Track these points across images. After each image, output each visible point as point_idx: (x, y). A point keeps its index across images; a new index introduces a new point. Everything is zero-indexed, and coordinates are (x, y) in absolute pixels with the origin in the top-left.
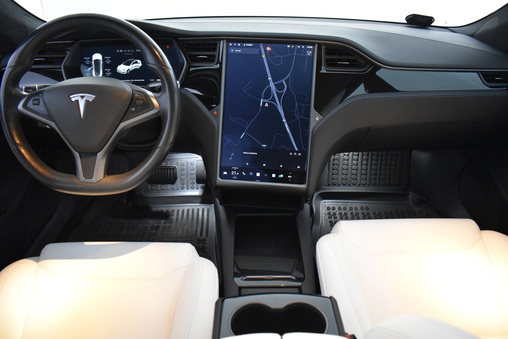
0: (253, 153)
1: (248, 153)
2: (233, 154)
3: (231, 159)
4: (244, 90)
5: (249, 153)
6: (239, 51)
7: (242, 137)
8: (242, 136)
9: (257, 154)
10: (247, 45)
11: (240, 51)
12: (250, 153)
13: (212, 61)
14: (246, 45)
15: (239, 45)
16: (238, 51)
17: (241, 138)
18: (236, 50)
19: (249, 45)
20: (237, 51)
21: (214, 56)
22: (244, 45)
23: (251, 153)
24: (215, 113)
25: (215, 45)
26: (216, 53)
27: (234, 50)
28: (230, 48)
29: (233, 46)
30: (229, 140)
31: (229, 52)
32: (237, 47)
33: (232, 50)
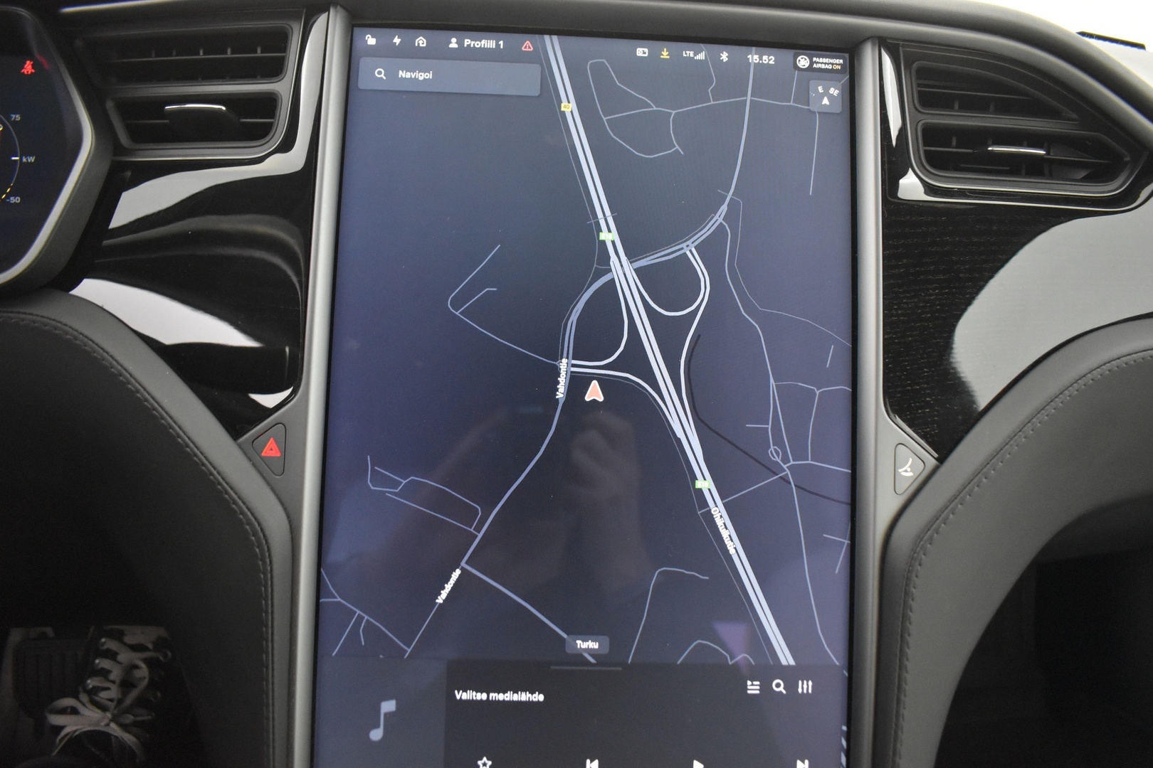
0: (516, 697)
1: (484, 696)
2: (388, 706)
3: (376, 735)
4: (457, 305)
5: (493, 696)
6: (422, 76)
7: (444, 594)
8: (448, 587)
9: (541, 698)
10: (467, 42)
11: (429, 76)
12: (501, 697)
13: (259, 133)
14: (460, 43)
15: (421, 41)
16: (416, 79)
17: (440, 600)
18: (402, 74)
19: (478, 44)
20: (408, 75)
21: (268, 104)
22: (454, 44)
23: (509, 696)
24: (271, 450)
25: (279, 41)
26: (282, 87)
27: (392, 74)
28: (364, 63)
29: (383, 52)
30: (360, 618)
31: (363, 83)
32: (410, 55)
33: (380, 73)
